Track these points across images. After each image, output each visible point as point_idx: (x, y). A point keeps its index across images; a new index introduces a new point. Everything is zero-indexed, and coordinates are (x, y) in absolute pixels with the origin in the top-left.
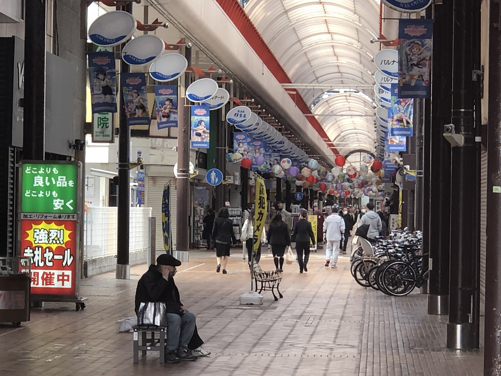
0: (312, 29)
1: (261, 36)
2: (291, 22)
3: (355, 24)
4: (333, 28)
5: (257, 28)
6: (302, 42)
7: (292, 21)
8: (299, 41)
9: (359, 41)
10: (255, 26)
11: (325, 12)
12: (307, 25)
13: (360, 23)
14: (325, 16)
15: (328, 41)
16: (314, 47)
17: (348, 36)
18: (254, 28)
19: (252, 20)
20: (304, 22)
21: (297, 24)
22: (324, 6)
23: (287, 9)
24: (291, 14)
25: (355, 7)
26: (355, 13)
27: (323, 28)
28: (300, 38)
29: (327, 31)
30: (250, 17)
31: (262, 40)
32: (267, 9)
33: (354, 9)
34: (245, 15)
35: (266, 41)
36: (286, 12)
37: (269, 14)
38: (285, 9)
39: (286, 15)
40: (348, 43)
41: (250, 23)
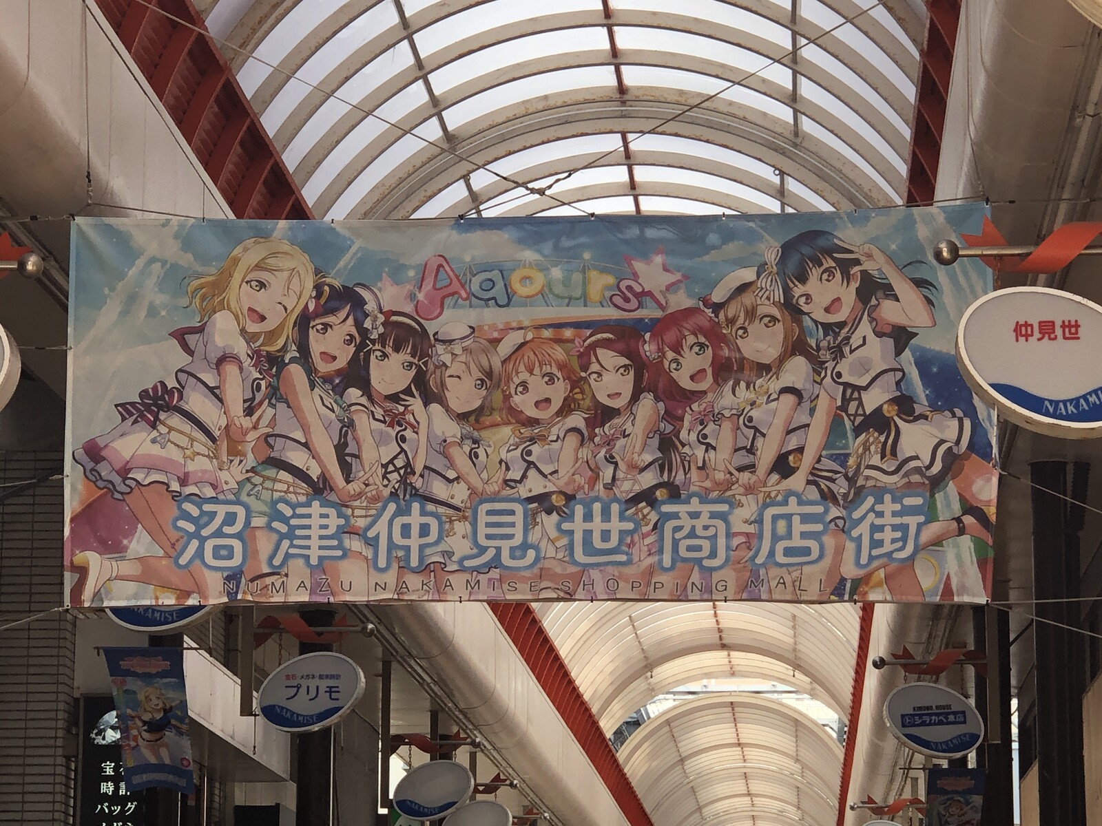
0: (721, 789)
1: (642, 801)
2: (688, 777)
3: (796, 779)
4: (756, 787)
5: (635, 789)
6: (703, 811)
7: (689, 775)
8: (700, 809)
9: (799, 808)
10: (633, 784)
11: (745, 761)
12: (714, 783)
13: (803, 777)
14: (745, 767)
15: (744, 809)
16: (723, 818)
17: (780, 800)
18: (631, 788)
19: (628, 775)
20: (709, 776)
21: (699, 780)
22: (745, 749)
23: (684, 755)
24: (691, 765)
25: (797, 750)
26: (797, 761)
27: (740, 787)
28: (701, 804)
29: (746, 792)
30: (626, 771)
31: (642, 807)
32: (653, 756)
33: (794, 754)
34: (618, 765)
35: (648, 808)
36: (682, 761)
37: (654, 764)
38: (680, 756)
39: (681, 766)
40: (779, 811)
41: (626, 779)
